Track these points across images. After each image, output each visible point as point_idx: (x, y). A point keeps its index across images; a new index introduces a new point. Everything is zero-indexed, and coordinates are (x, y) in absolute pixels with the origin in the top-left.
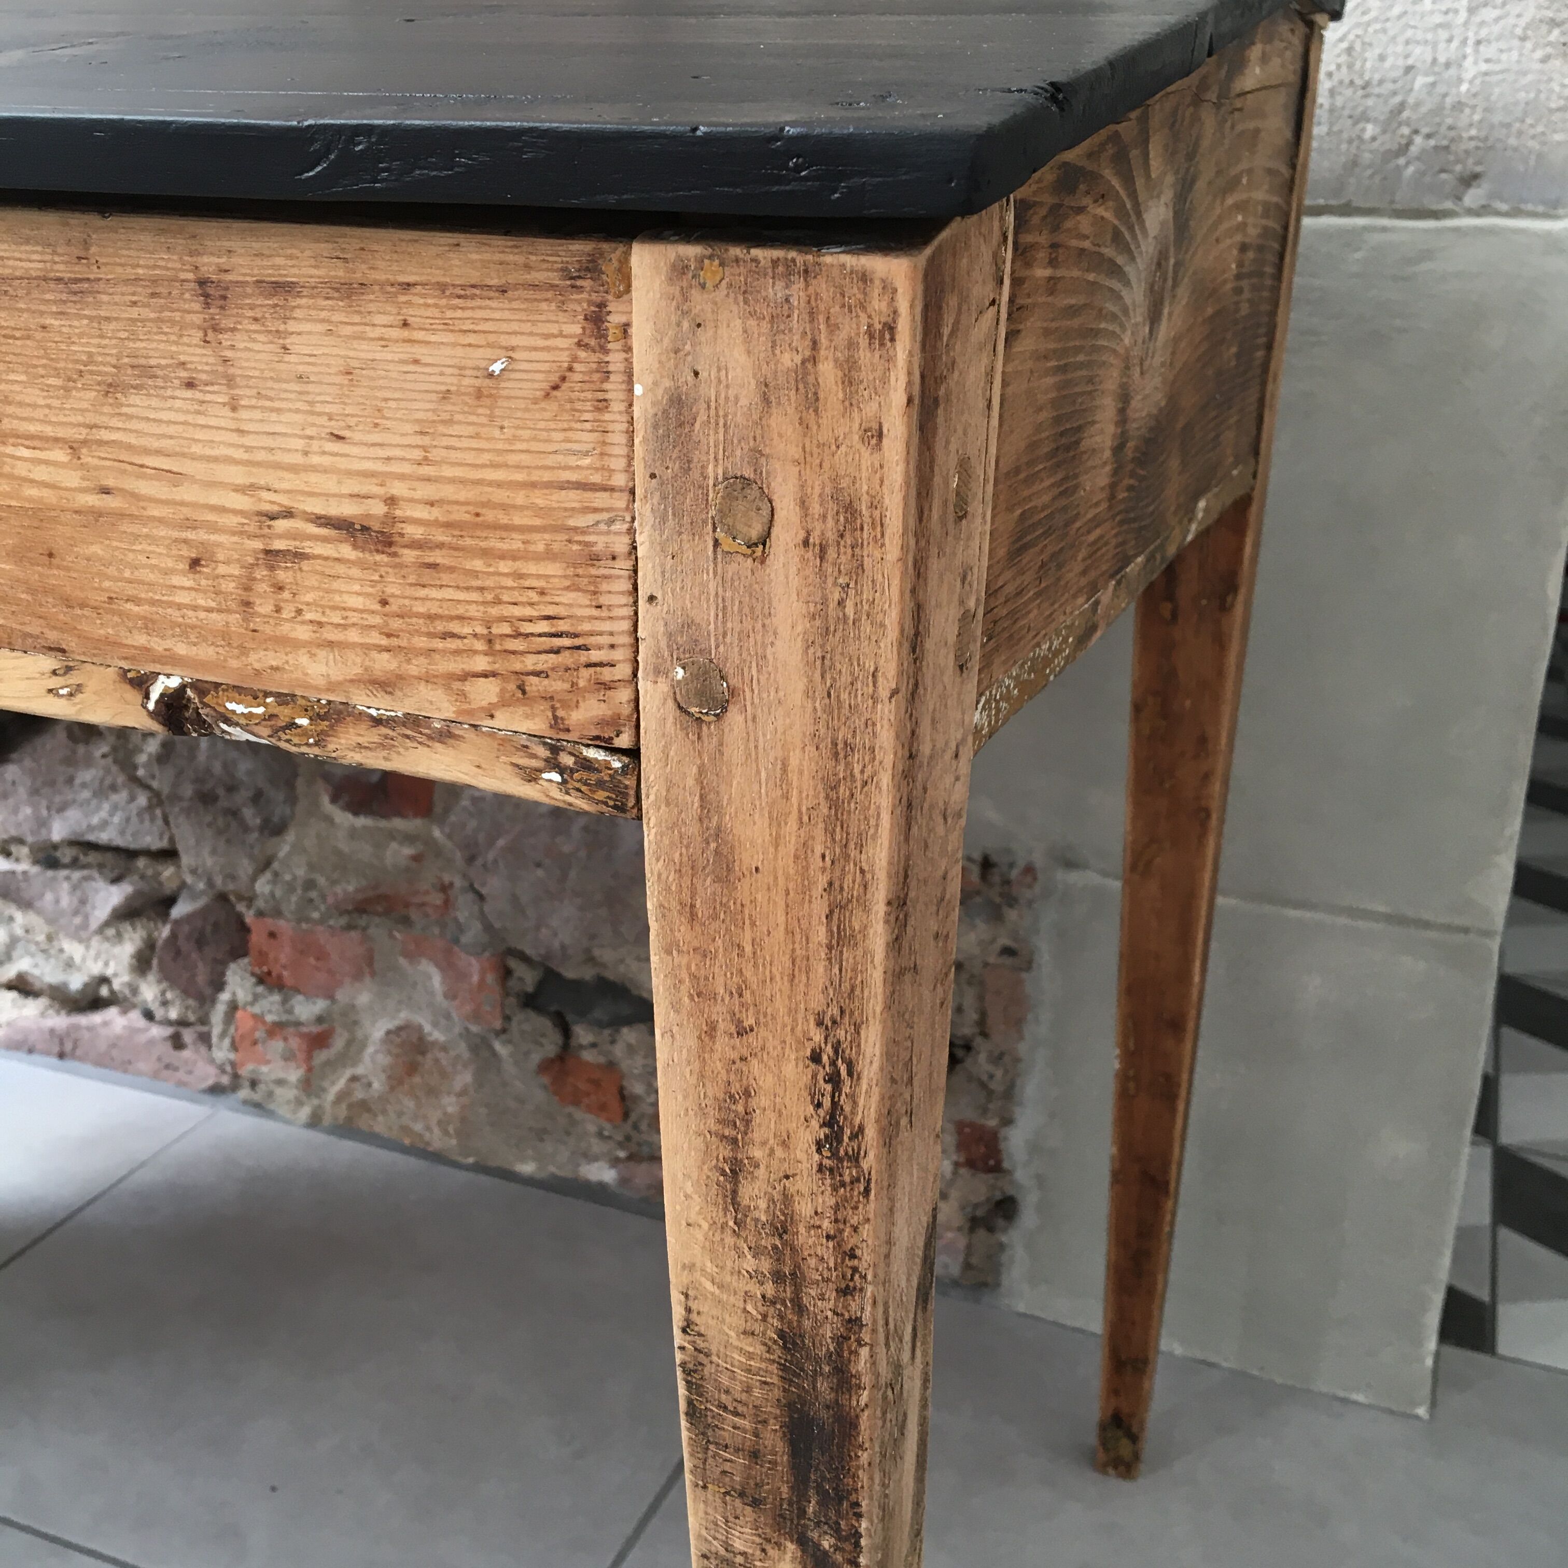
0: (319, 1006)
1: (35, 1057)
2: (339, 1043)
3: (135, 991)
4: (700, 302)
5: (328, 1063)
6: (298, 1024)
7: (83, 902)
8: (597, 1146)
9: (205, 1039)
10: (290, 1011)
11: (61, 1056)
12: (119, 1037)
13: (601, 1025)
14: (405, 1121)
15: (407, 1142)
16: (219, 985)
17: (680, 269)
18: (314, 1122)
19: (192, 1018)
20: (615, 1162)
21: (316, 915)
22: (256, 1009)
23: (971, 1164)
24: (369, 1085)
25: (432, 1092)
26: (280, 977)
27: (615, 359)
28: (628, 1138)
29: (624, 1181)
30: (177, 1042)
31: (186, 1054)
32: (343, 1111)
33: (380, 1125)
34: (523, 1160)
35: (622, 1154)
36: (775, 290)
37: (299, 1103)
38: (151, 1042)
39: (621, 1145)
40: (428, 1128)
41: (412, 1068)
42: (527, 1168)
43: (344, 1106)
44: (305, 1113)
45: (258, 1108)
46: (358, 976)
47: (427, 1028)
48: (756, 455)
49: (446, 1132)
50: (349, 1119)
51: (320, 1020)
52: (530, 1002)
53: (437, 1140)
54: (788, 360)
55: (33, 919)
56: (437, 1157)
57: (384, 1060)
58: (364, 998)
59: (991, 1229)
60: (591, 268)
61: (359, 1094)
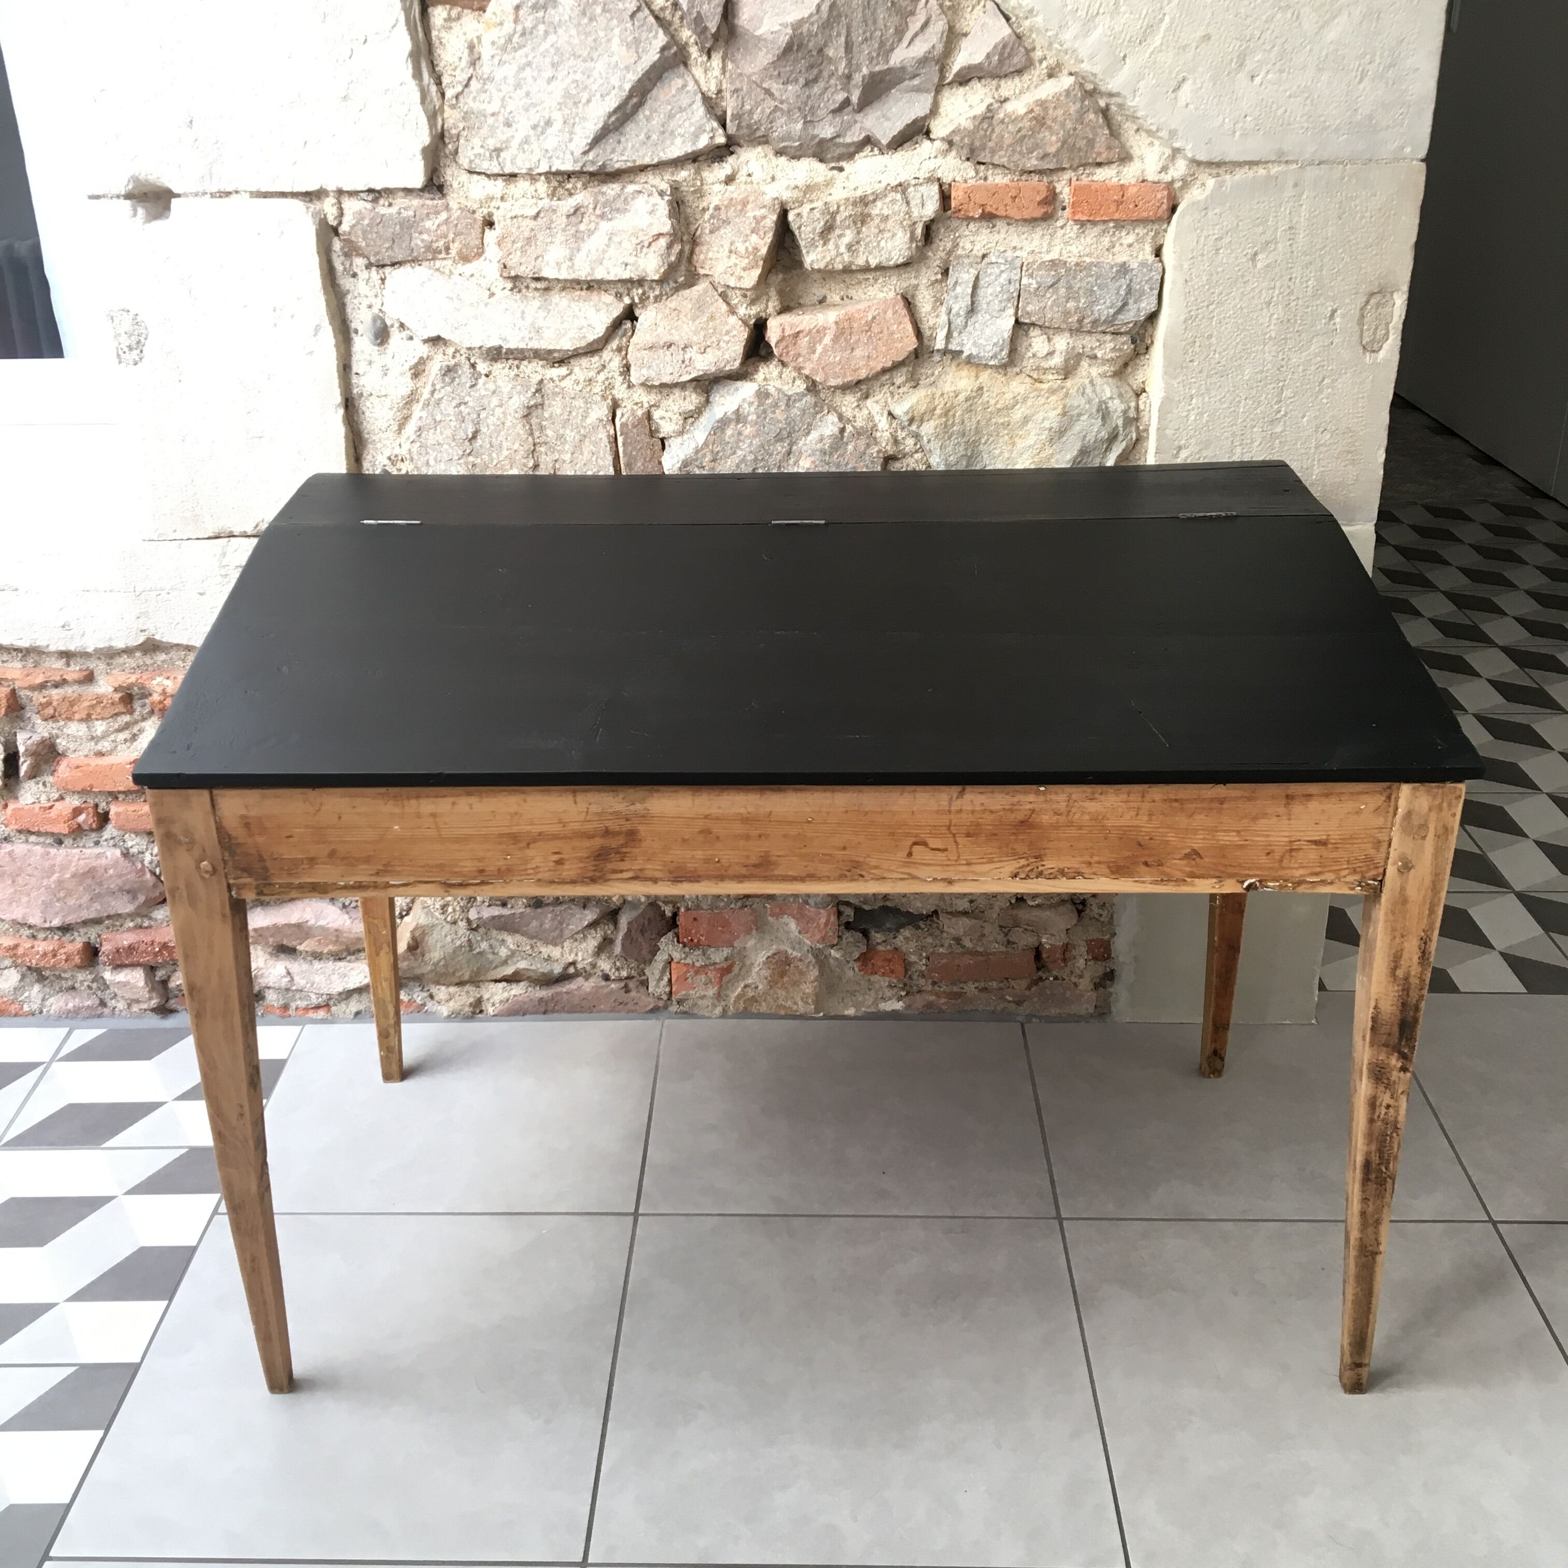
0: (726, 952)
1: (527, 1016)
2: (736, 969)
3: (594, 966)
4: (1418, 794)
5: (730, 981)
6: (715, 963)
7: (561, 923)
8: (888, 993)
9: (645, 984)
10: (709, 958)
11: (545, 1013)
12: (589, 994)
13: (890, 930)
14: (781, 1002)
15: (782, 1012)
16: (654, 951)
17: (1414, 788)
18: (724, 1015)
19: (633, 973)
20: (900, 999)
21: (722, 904)
22: (689, 961)
23: (1095, 958)
24: (756, 988)
25: (796, 984)
26: (699, 940)
27: (1392, 803)
28: (905, 985)
29: (908, 1007)
30: (627, 989)
31: (633, 994)
32: (742, 1006)
33: (764, 1008)
34: (847, 1008)
35: (903, 993)
36: (1435, 790)
37: (715, 1006)
38: (612, 992)
39: (903, 989)
40: (796, 1003)
41: (783, 974)
42: (851, 1012)
43: (742, 1002)
44: (718, 1011)
45: (686, 1014)
46: (748, 932)
47: (790, 951)
48: (1426, 821)
49: (807, 1003)
50: (745, 1008)
51: (726, 959)
52: (848, 926)
53: (801, 1008)
54: (1437, 802)
55: (518, 937)
56: (802, 1017)
57: (766, 973)
58: (751, 943)
59: (1105, 987)
60: (1389, 788)
61: (750, 993)
